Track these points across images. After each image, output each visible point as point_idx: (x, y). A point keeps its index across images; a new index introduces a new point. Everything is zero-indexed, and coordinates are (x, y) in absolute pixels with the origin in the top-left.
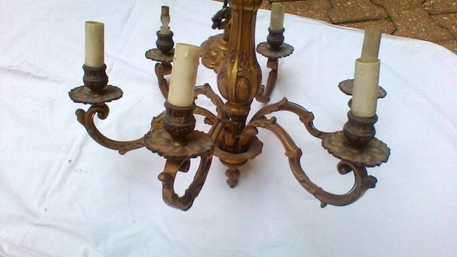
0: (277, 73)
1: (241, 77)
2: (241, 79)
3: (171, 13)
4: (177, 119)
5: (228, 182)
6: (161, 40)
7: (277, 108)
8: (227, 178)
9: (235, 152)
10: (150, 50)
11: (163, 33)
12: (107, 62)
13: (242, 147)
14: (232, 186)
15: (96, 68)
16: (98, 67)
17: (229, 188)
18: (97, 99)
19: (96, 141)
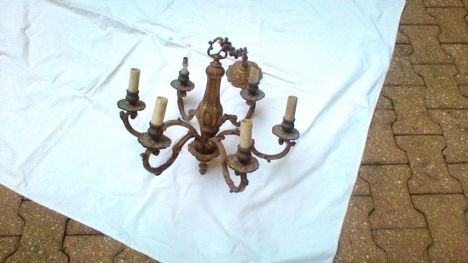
0: (254, 109)
1: (207, 112)
2: (207, 113)
3: (189, 61)
4: (153, 130)
5: (200, 171)
6: (181, 76)
7: (231, 133)
8: (199, 168)
9: (203, 153)
10: (175, 80)
11: (183, 73)
12: (139, 89)
13: (208, 151)
14: (202, 174)
15: (133, 93)
16: (134, 92)
17: (200, 174)
18: (131, 109)
19: (128, 130)
